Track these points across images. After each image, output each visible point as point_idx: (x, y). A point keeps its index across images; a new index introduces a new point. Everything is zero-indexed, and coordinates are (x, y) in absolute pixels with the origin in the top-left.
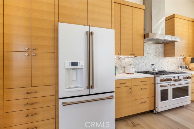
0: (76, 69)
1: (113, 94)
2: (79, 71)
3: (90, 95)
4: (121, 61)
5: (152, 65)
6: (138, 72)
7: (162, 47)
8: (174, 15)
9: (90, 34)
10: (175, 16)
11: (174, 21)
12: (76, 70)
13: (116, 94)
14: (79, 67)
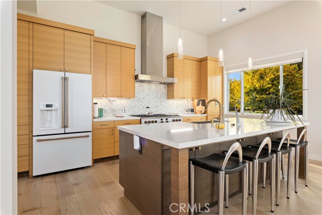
0: (51, 110)
1: (90, 134)
2: (53, 112)
3: (65, 133)
4: (112, 103)
5: (147, 108)
6: (132, 116)
7: (165, 88)
8: (173, 54)
9: (65, 79)
10: (175, 55)
11: (173, 60)
12: (51, 112)
13: (92, 134)
14: (53, 108)
